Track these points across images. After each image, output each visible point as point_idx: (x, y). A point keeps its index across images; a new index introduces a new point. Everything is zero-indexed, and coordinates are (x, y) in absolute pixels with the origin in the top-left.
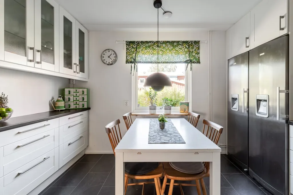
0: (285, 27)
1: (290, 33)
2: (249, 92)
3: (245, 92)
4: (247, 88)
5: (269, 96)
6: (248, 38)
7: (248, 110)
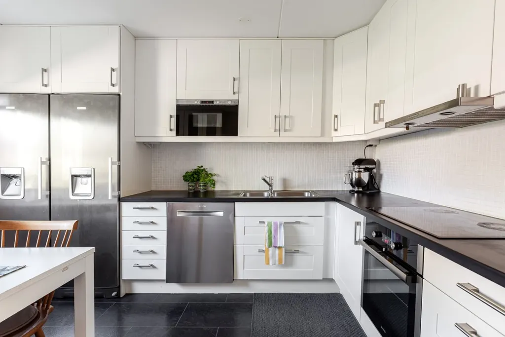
0: (116, 85)
1: (121, 94)
2: (50, 163)
3: (42, 163)
4: (47, 157)
5: (94, 169)
6: (46, 71)
7: (49, 194)
